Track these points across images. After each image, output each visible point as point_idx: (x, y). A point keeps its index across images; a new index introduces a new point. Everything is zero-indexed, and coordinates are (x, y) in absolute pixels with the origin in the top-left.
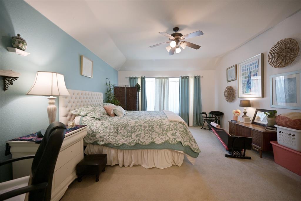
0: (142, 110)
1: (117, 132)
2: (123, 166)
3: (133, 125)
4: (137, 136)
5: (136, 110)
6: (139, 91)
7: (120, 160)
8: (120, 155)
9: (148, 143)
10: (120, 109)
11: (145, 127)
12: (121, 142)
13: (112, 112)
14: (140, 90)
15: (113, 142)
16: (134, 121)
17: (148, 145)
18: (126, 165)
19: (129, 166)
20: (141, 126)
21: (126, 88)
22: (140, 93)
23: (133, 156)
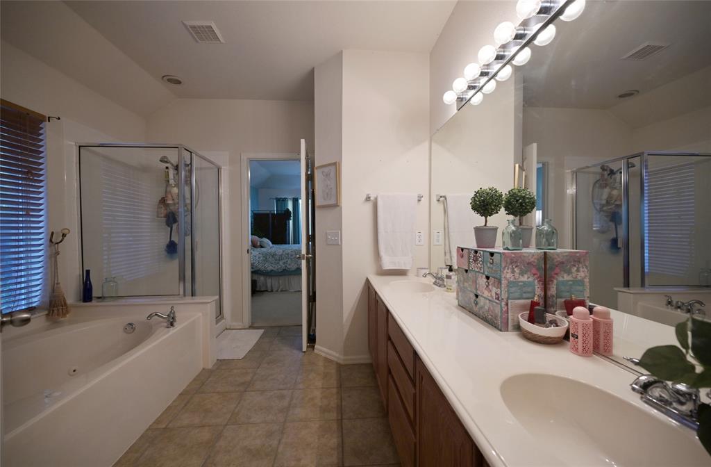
0: (294, 243)
1: (266, 260)
2: (272, 291)
3: (280, 254)
4: (284, 263)
5: (285, 243)
6: (289, 219)
7: (269, 285)
8: (269, 281)
9: (293, 269)
10: (266, 241)
11: (292, 255)
12: (270, 268)
13: (258, 244)
14: (292, 218)
15: (263, 268)
16: (281, 251)
17: (292, 271)
18: (274, 290)
19: (277, 291)
20: (288, 254)
21: (270, 215)
22: (291, 222)
23: (280, 282)
